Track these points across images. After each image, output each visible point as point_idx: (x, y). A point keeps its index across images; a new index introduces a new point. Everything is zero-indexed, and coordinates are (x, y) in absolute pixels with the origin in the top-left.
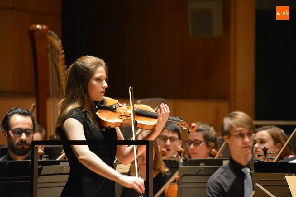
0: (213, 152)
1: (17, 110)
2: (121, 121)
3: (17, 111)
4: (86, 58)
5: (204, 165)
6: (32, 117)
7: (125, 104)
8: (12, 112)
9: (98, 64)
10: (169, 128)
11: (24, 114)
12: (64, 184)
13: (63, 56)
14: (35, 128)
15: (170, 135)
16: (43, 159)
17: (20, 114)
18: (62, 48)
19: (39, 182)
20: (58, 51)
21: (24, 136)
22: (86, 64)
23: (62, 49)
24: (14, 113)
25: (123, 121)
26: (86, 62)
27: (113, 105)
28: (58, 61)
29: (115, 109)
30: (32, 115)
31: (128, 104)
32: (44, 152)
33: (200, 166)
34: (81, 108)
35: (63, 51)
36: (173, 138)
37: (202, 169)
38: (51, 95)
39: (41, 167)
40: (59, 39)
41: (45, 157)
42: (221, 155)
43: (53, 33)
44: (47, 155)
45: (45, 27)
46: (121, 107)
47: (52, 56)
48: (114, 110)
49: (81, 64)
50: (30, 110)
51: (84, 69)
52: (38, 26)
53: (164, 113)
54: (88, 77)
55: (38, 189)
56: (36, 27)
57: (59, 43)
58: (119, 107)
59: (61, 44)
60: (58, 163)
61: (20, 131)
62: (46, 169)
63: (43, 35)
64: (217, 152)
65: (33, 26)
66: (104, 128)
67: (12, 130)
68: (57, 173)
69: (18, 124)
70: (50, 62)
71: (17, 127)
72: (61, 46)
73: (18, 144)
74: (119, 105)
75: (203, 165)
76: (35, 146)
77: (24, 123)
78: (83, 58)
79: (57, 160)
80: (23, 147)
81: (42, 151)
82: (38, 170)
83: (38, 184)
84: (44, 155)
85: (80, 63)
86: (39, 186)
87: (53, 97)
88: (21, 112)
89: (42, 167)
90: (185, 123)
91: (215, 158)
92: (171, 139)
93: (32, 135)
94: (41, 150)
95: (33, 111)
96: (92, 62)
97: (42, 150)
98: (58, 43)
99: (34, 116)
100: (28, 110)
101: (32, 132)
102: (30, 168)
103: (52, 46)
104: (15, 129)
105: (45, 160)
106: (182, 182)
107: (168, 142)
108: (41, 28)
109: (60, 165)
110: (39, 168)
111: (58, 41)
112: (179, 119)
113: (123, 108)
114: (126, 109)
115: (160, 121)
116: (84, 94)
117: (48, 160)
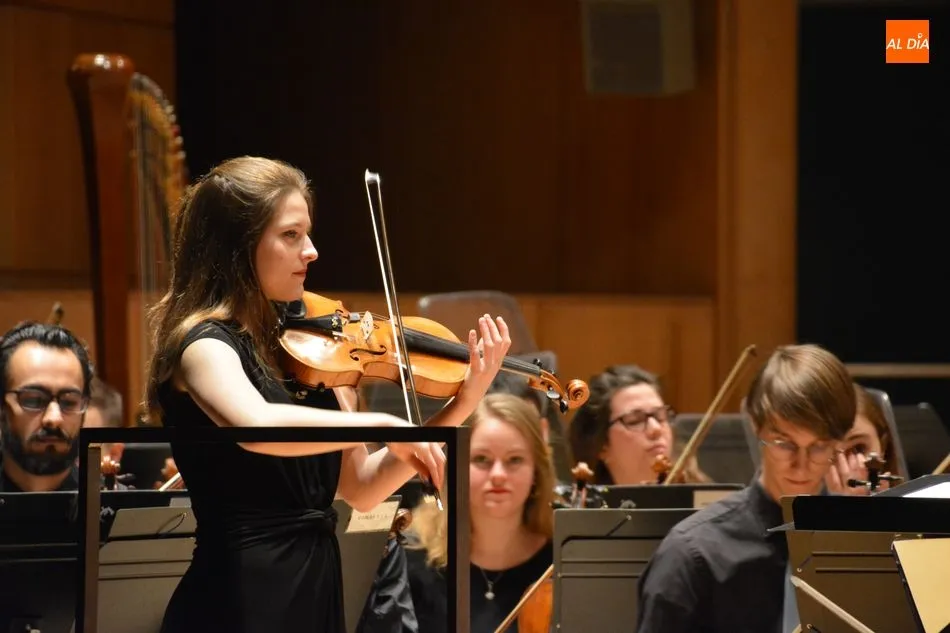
1: (31, 330)
2: (357, 366)
3: (31, 334)
4: (244, 165)
5: (634, 505)
6: (79, 351)
7: (368, 316)
8: (17, 336)
9: (287, 185)
11: (55, 343)
12: (184, 568)
13: (181, 155)
16: (116, 486)
17: (44, 340)
18: (176, 128)
19: (102, 559)
20: (164, 141)
21: (54, 413)
22: (250, 186)
23: (177, 135)
24: (22, 340)
25: (365, 366)
26: (247, 178)
27: (331, 316)
28: (165, 171)
29: (339, 329)
30: (82, 348)
31: (381, 314)
32: (118, 465)
33: (621, 509)
35: (179, 140)
37: (626, 520)
38: (143, 283)
39: (109, 513)
40: (166, 101)
41: (122, 482)
43: (146, 81)
44: (129, 475)
45: (121, 63)
46: (355, 322)
47: (145, 155)
48: (335, 333)
49: (234, 186)
51: (244, 202)
52: (100, 60)
53: (490, 343)
54: (257, 228)
55: (100, 583)
56: (93, 60)
57: (168, 115)
58: (352, 322)
59: (173, 118)
60: (164, 499)
61: (42, 396)
62: (127, 520)
63: (115, 87)
65: (84, 58)
66: (302, 389)
67: (16, 392)
68: (161, 532)
69: (36, 371)
70: (140, 173)
71: (33, 381)
72: (172, 124)
73: (36, 439)
74: (348, 318)
75: (630, 507)
76: (91, 445)
77: (55, 371)
79: (162, 489)
80: (51, 448)
81: (114, 463)
82: (102, 524)
83: (101, 568)
84: (119, 474)
85: (227, 180)
86: (104, 572)
87: (148, 288)
88: (46, 335)
89: (112, 512)
90: (551, 378)
91: (666, 483)
93: (82, 409)
94: (108, 460)
96: (267, 177)
97: (112, 459)
98: (163, 115)
99: (86, 349)
101: (80, 401)
102: (76, 515)
103: (146, 125)
104: (26, 387)
105: (123, 489)
106: (563, 560)
108: (107, 65)
109: (171, 506)
110: (103, 517)
111: (163, 108)
112: (531, 366)
113: (364, 327)
114: (371, 329)
115: (478, 372)
116: (243, 283)
117: (132, 489)
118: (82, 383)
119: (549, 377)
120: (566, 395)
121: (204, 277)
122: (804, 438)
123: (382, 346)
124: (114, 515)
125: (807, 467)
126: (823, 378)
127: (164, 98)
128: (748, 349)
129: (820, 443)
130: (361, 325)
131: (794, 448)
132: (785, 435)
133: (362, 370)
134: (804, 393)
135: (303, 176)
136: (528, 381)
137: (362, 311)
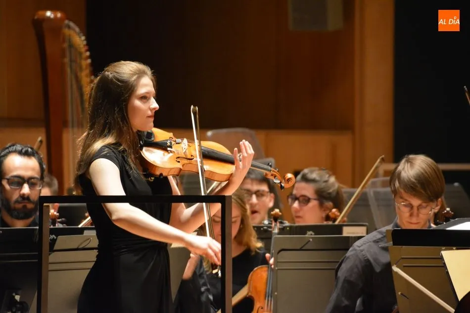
0: (334, 213)
1: (14, 147)
2: (179, 165)
3: (14, 150)
4: (119, 65)
5: (313, 234)
6: (38, 157)
7: (185, 140)
8: (7, 151)
9: (141, 74)
10: (253, 176)
11: (26, 154)
13: (89, 61)
14: (44, 176)
15: (255, 187)
16: (57, 225)
17: (20, 153)
18: (86, 48)
19: (50, 261)
20: (81, 54)
21: (26, 189)
22: (122, 75)
23: (87, 51)
24: (10, 152)
25: (183, 165)
26: (121, 71)
27: (167, 140)
28: (81, 69)
29: (171, 147)
30: (39, 156)
31: (191, 140)
32: (58, 214)
33: (306, 236)
34: (117, 144)
35: (88, 54)
36: (261, 192)
37: (309, 241)
38: (70, 124)
40: (82, 34)
41: (60, 222)
42: (345, 219)
43: (72, 24)
44: (63, 219)
45: (59, 15)
46: (179, 143)
47: (71, 61)
48: (169, 149)
49: (114, 76)
50: (35, 147)
51: (119, 83)
52: (49, 14)
53: (246, 155)
55: (50, 272)
56: (45, 14)
57: (83, 41)
58: (177, 143)
59: (85, 43)
60: (81, 230)
61: (20, 181)
62: (63, 241)
63: (56, 27)
64: (338, 214)
65: (41, 13)
66: (153, 176)
67: (7, 179)
68: (80, 247)
69: (16, 169)
70: (68, 70)
71: (15, 173)
72: (84, 45)
73: (17, 202)
74: (175, 141)
75: (311, 235)
76: (45, 204)
77: (26, 168)
78: (115, 66)
79: (80, 226)
80: (25, 207)
81: (55, 213)
82: (50, 243)
83: (50, 265)
84: (59, 218)
85: (111, 73)
86: (51, 267)
87: (73, 127)
88: (22, 150)
89: (55, 238)
91: (337, 223)
92: (258, 193)
93: (40, 187)
94: (53, 212)
95: (39, 148)
96: (131, 70)
97: (55, 211)
98: (80, 41)
99: (41, 156)
100: (31, 146)
101: (39, 183)
102: (37, 240)
103: (71, 46)
104: (12, 177)
105: (60, 226)
107: (254, 199)
108: (52, 16)
109: (84, 235)
110: (51, 240)
111: (80, 37)
112: (266, 167)
113: (183, 146)
114: (186, 147)
115: (239, 168)
116: (121, 123)
117: (65, 226)
118: (40, 174)
119: (275, 172)
120: (283, 181)
121: (102, 121)
122: (416, 202)
123: (192, 156)
124: (56, 239)
125: (418, 215)
126: (426, 172)
127: (80, 33)
128: (381, 157)
129: (424, 205)
130: (182, 145)
131: (411, 206)
132: (406, 200)
133: (181, 167)
134: (416, 179)
135: (149, 68)
136: (265, 174)
137: (182, 138)
